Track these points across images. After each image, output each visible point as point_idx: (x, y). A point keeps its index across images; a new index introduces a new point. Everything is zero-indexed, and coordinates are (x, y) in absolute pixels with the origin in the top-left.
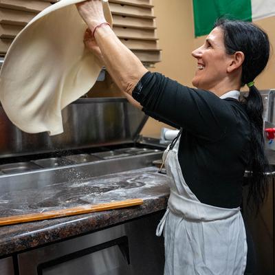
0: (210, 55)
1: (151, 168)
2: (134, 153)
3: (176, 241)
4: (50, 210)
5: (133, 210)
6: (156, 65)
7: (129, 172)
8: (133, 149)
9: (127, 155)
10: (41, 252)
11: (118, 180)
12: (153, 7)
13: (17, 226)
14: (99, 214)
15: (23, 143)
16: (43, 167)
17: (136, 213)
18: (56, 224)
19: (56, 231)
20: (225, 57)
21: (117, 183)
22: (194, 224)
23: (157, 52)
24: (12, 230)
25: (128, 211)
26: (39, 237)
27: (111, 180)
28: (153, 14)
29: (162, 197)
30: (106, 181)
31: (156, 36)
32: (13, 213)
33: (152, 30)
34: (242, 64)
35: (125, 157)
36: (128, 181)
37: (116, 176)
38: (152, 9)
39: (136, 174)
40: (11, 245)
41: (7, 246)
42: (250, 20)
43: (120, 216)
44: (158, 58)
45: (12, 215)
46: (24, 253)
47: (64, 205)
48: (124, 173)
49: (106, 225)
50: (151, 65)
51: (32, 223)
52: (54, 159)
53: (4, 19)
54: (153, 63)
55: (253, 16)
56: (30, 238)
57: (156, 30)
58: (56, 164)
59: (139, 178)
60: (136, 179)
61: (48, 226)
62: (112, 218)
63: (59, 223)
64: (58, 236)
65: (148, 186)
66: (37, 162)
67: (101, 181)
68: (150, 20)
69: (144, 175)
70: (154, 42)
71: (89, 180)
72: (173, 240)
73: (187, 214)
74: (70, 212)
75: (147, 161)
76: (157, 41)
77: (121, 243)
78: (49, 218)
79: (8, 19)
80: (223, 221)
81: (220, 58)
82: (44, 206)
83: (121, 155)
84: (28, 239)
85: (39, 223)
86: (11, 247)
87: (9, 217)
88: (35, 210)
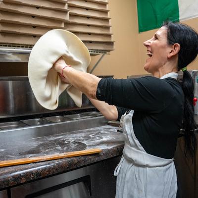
0: (156, 45)
1: (107, 127)
2: (95, 115)
3: (126, 180)
4: (34, 156)
5: (94, 157)
6: (111, 52)
7: (91, 129)
8: (94, 112)
9: (89, 117)
10: (28, 186)
11: (83, 135)
12: (109, 11)
13: (10, 168)
14: (70, 159)
15: (15, 108)
16: (29, 125)
17: (97, 159)
18: (39, 166)
19: (39, 171)
20: (166, 47)
21: (83, 137)
22: (141, 169)
23: (111, 43)
24: (7, 170)
25: (91, 157)
26: (27, 176)
27: (78, 135)
28: (109, 16)
29: (115, 147)
30: (74, 135)
31: (111, 32)
32: (8, 158)
33: (108, 28)
34: (179, 53)
35: (89, 118)
36: (91, 136)
37: (82, 132)
38: (109, 13)
39: (96, 130)
40: (7, 181)
41: (3, 182)
42: (178, 21)
43: (85, 161)
44: (112, 48)
45: (7, 160)
46: (16, 188)
47: (44, 153)
48: (88, 130)
49: (75, 167)
50: (108, 53)
51: (22, 166)
52: (37, 119)
53: (3, 19)
54: (109, 51)
55: (180, 18)
56: (20, 176)
57: (111, 28)
58: (39, 123)
59: (98, 134)
60: (96, 134)
61: (33, 167)
62: (79, 162)
63: (41, 166)
64: (40, 175)
65: (105, 139)
66: (25, 121)
67: (71, 135)
68: (107, 20)
69: (102, 132)
70: (109, 36)
71: (62, 135)
72: (125, 179)
73: (136, 161)
74: (49, 158)
75: (104, 121)
76: (112, 36)
77: (85, 180)
78: (34, 162)
79: (5, 19)
80: (162, 168)
81: (163, 47)
82: (30, 154)
83: (85, 117)
84: (19, 177)
85: (27, 165)
86: (6, 183)
87: (5, 161)
88: (23, 156)
